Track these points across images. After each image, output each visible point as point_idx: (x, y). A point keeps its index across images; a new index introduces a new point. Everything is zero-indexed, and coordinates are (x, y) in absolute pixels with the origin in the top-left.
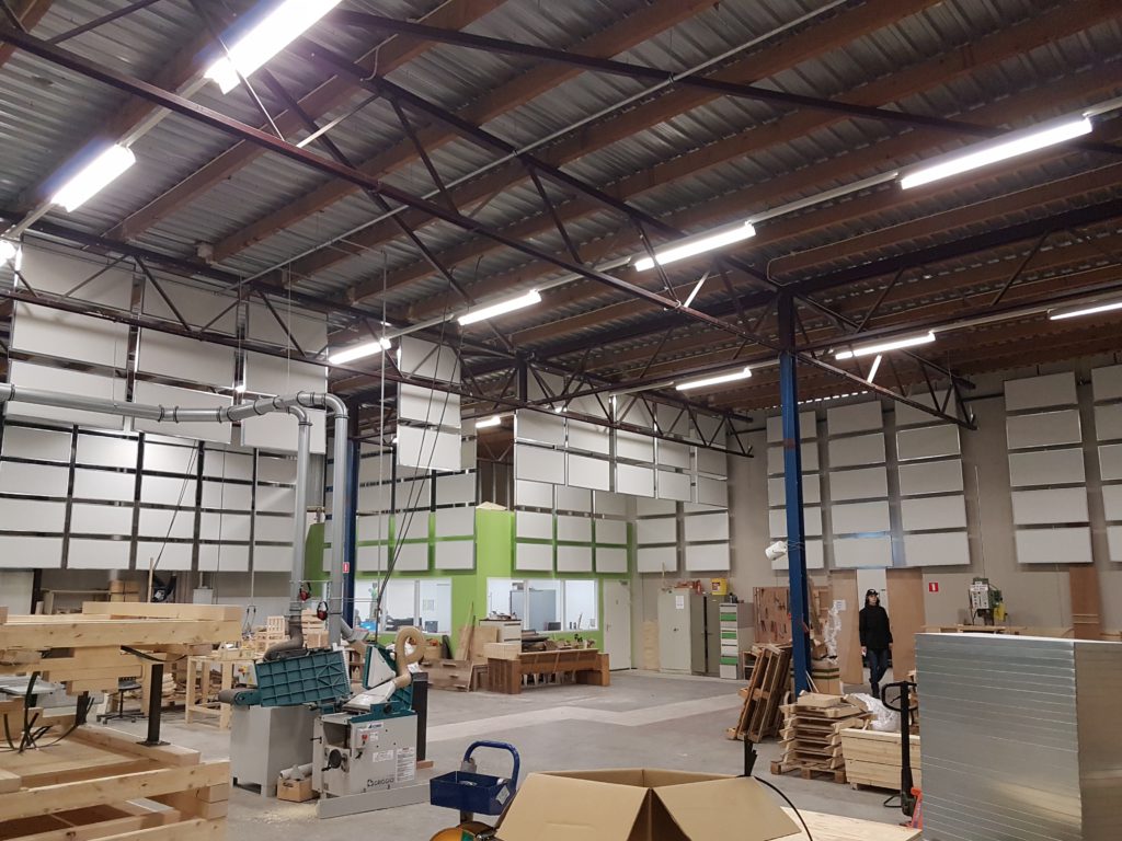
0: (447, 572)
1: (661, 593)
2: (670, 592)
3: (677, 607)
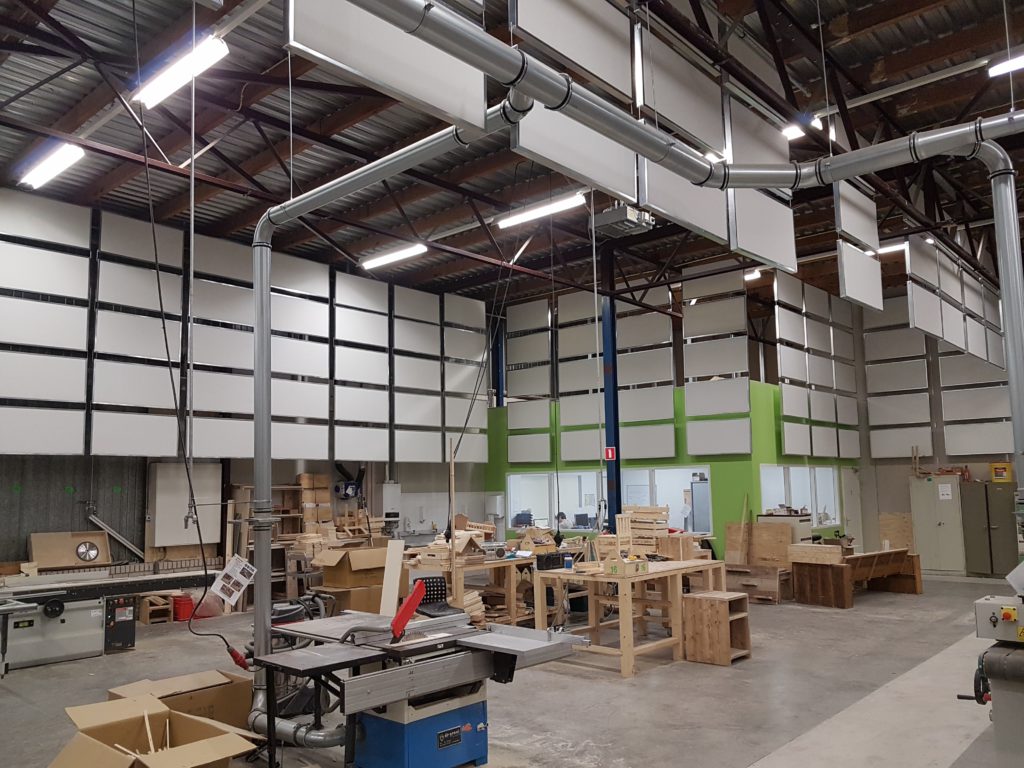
0: (701, 459)
1: (915, 483)
2: (930, 480)
3: (941, 498)
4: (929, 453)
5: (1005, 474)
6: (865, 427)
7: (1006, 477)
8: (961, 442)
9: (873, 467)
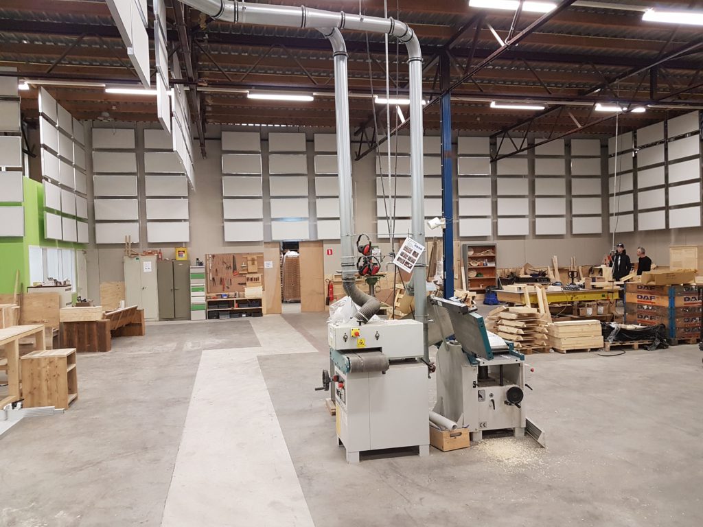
1: (127, 260)
2: (137, 259)
3: (145, 271)
4: (136, 240)
5: (184, 255)
6: (92, 221)
7: (184, 258)
8: (158, 233)
9: (97, 250)
